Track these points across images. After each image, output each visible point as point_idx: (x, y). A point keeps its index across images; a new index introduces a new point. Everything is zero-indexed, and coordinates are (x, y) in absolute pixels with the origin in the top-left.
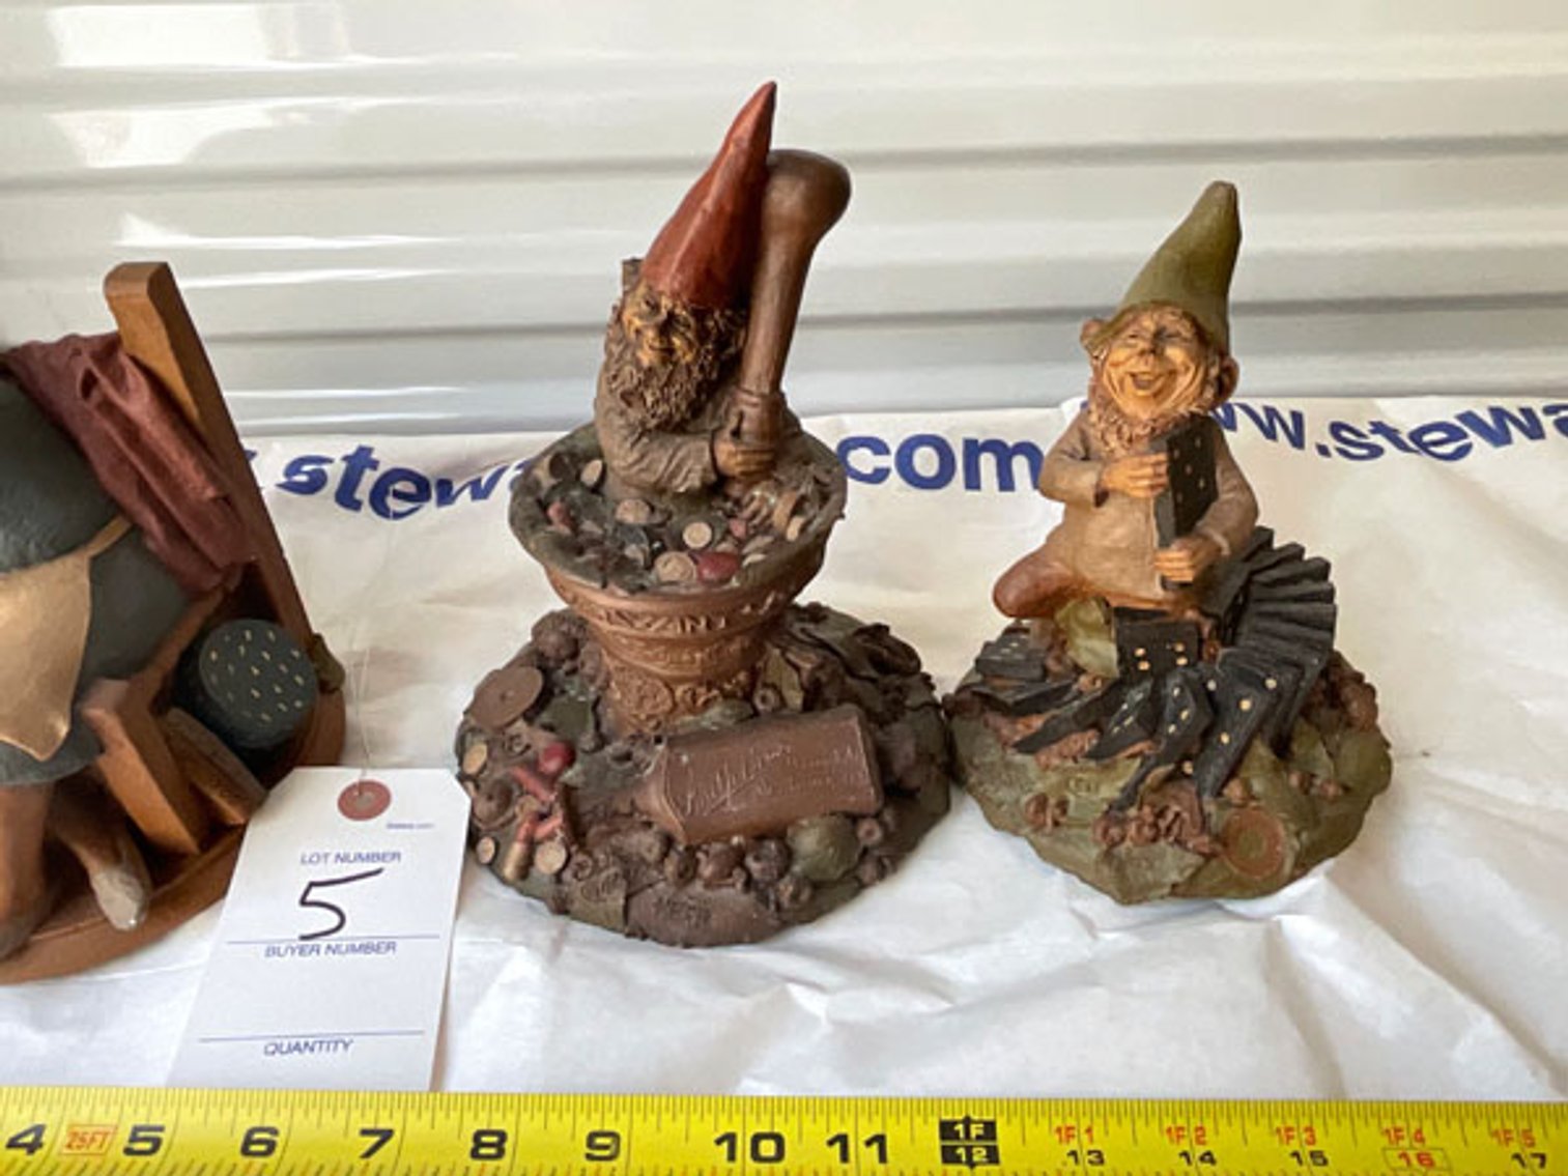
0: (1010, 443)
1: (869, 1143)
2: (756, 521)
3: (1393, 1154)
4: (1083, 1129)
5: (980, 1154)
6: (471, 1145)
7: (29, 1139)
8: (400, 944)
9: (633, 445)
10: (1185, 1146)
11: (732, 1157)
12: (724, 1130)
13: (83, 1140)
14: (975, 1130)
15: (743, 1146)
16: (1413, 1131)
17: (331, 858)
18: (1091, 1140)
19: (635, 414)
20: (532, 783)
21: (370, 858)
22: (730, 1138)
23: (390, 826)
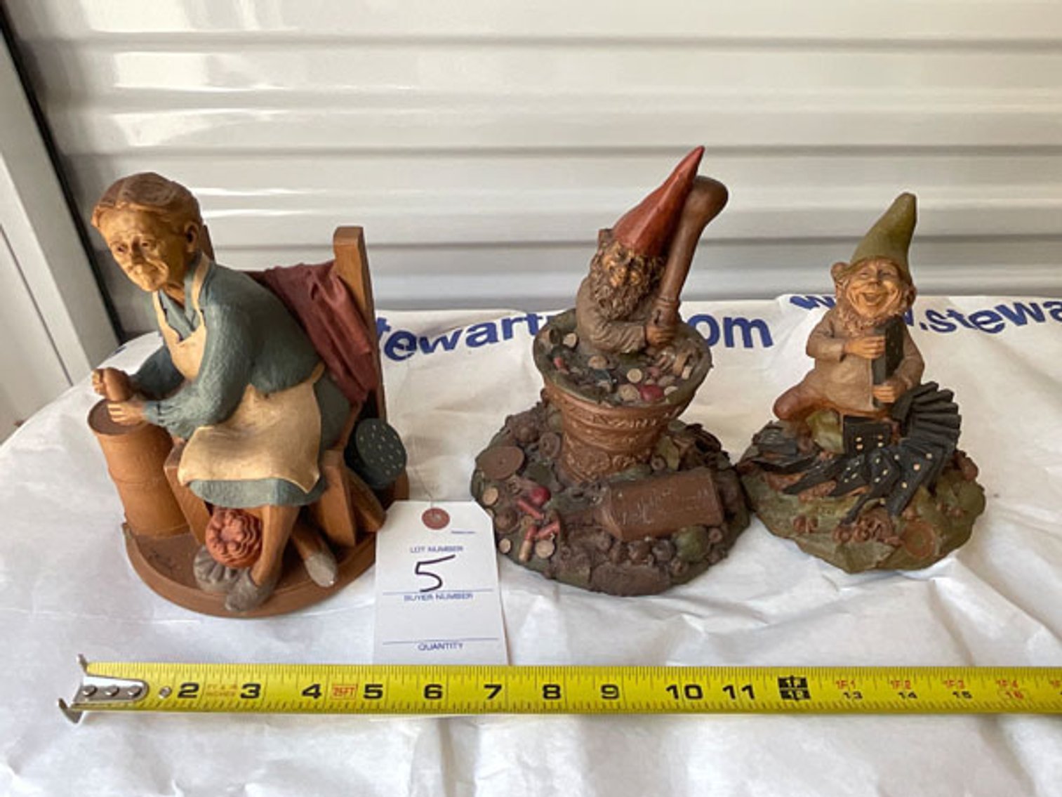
0: (750, 320)
1: (744, 689)
2: (664, 368)
3: (1003, 693)
4: (850, 681)
5: (800, 694)
6: (542, 692)
7: (313, 691)
8: (475, 594)
9: (603, 327)
10: (900, 690)
11: (676, 697)
12: (671, 683)
13: (341, 692)
14: (797, 683)
15: (681, 692)
16: (1012, 681)
17: (426, 550)
18: (854, 687)
19: (605, 312)
20: (530, 510)
21: (446, 549)
22: (674, 688)
23: (454, 532)
